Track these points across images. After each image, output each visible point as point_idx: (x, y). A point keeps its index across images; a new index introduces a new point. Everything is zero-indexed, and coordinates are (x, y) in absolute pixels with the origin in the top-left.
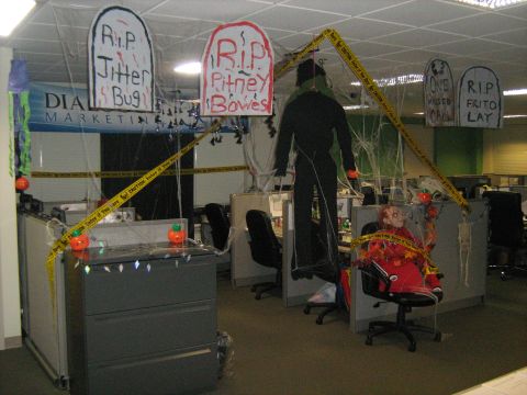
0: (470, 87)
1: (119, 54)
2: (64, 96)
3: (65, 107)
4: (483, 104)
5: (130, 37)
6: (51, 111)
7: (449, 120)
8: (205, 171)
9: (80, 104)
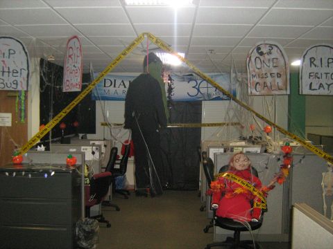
0: (311, 62)
1: (3, 61)
2: (115, 81)
3: (115, 86)
4: (324, 76)
5: (12, 52)
6: (107, 89)
7: (280, 89)
8: (209, 125)
9: (124, 84)
